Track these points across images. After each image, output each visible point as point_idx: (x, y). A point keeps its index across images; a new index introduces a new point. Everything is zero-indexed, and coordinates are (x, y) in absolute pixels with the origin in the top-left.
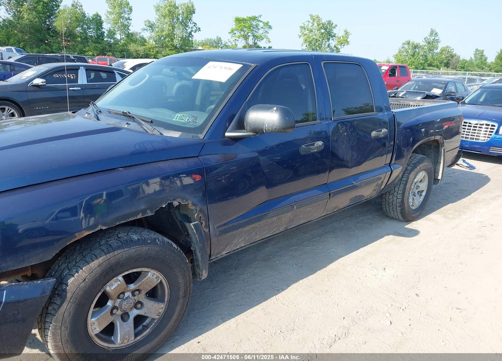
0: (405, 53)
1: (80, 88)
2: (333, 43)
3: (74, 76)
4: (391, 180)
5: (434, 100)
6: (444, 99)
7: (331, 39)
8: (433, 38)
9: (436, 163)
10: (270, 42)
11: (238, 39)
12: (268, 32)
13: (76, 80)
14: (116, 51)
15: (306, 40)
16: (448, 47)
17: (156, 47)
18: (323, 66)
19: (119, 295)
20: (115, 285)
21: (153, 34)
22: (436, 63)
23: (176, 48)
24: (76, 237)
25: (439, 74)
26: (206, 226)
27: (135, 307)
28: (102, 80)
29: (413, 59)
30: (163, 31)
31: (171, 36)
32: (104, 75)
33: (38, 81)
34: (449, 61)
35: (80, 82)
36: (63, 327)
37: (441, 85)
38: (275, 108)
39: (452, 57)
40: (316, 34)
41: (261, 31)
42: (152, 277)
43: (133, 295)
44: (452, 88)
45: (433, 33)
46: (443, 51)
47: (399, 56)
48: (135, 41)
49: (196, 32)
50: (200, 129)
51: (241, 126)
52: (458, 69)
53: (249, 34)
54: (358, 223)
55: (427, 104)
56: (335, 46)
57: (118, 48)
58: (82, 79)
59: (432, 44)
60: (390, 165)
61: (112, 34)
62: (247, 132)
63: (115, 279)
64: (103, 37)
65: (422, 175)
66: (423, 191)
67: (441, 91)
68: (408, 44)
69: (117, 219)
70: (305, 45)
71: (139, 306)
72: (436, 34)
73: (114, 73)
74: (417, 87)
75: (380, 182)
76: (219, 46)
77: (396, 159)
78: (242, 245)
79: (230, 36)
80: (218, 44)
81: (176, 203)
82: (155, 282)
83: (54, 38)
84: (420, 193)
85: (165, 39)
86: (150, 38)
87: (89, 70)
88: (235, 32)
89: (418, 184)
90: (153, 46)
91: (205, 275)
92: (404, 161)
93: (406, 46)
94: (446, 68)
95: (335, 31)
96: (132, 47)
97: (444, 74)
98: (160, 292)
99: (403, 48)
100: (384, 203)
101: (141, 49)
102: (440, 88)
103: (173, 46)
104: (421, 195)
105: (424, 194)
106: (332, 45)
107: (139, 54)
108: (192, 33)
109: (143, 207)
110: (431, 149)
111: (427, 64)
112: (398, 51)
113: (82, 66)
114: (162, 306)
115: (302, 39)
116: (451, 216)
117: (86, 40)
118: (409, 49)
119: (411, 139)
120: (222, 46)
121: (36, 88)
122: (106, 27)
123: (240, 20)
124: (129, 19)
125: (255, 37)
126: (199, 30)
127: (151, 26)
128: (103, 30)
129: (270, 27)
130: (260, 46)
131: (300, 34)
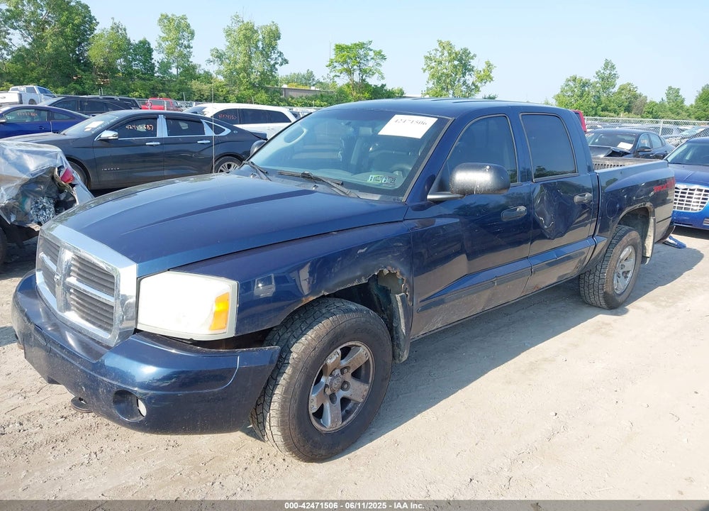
0: (569, 93)
1: (159, 143)
2: (470, 79)
3: (151, 127)
4: (596, 253)
5: (623, 158)
6: (635, 156)
7: (467, 73)
8: (608, 72)
9: (644, 236)
10: (383, 78)
11: (338, 74)
12: (380, 65)
13: (154, 133)
14: (171, 91)
15: (433, 75)
16: (629, 84)
17: (227, 85)
18: (521, 118)
19: (332, 372)
20: (334, 358)
21: (222, 67)
22: (613, 106)
23: (254, 86)
24: (302, 301)
25: (618, 121)
26: (410, 300)
27: (342, 388)
28: (182, 132)
29: (580, 102)
30: (236, 63)
31: (247, 69)
32: (184, 126)
33: (108, 134)
34: (631, 104)
35: (159, 136)
36: (293, 399)
37: (630, 138)
38: (488, 167)
39: (636, 97)
40: (447, 67)
41: (371, 64)
42: (362, 353)
43: (342, 373)
44: (644, 142)
45: (608, 65)
46: (623, 90)
47: (562, 98)
48: (197, 78)
49: (281, 65)
50: (401, 191)
51: (443, 187)
52: (645, 115)
53: (355, 67)
54: (549, 311)
55: (627, 163)
56: (473, 83)
57: (173, 87)
58: (162, 131)
59: (607, 80)
60: (593, 236)
61: (165, 67)
62: (452, 193)
63: (335, 351)
64: (152, 71)
65: (628, 251)
66: (629, 272)
67: (632, 146)
68: (574, 80)
69: (337, 285)
70: (431, 83)
71: (346, 386)
72: (613, 67)
73: (201, 122)
74: (597, 140)
75: (583, 257)
77: (600, 232)
78: (440, 325)
79: (328, 70)
80: (309, 80)
81: (386, 272)
82: (363, 360)
83: (87, 73)
84: (626, 273)
85: (238, 74)
86: (218, 73)
87: (169, 118)
88: (335, 64)
89: (623, 263)
90: (222, 84)
91: (405, 356)
92: (609, 234)
93: (571, 84)
94: (627, 113)
95: (473, 63)
96: (195, 85)
97: (625, 122)
98: (363, 372)
99: (566, 86)
100: (582, 285)
101: (205, 87)
102: (629, 142)
103: (250, 83)
104: (626, 277)
105: (630, 276)
106: (470, 83)
107: (203, 95)
108: (277, 66)
109: (359, 274)
110: (637, 219)
111: (601, 108)
112: (560, 90)
113: (161, 114)
114: (367, 387)
115: (427, 75)
116: (664, 304)
117: (130, 75)
118: (576, 87)
119: (618, 206)
120: (314, 83)
121: (105, 143)
122: (157, 57)
123: (343, 48)
124: (189, 47)
125: (363, 71)
126: (286, 62)
127: (220, 56)
128: (153, 61)
129: (384, 58)
130: (370, 83)
131: (425, 67)
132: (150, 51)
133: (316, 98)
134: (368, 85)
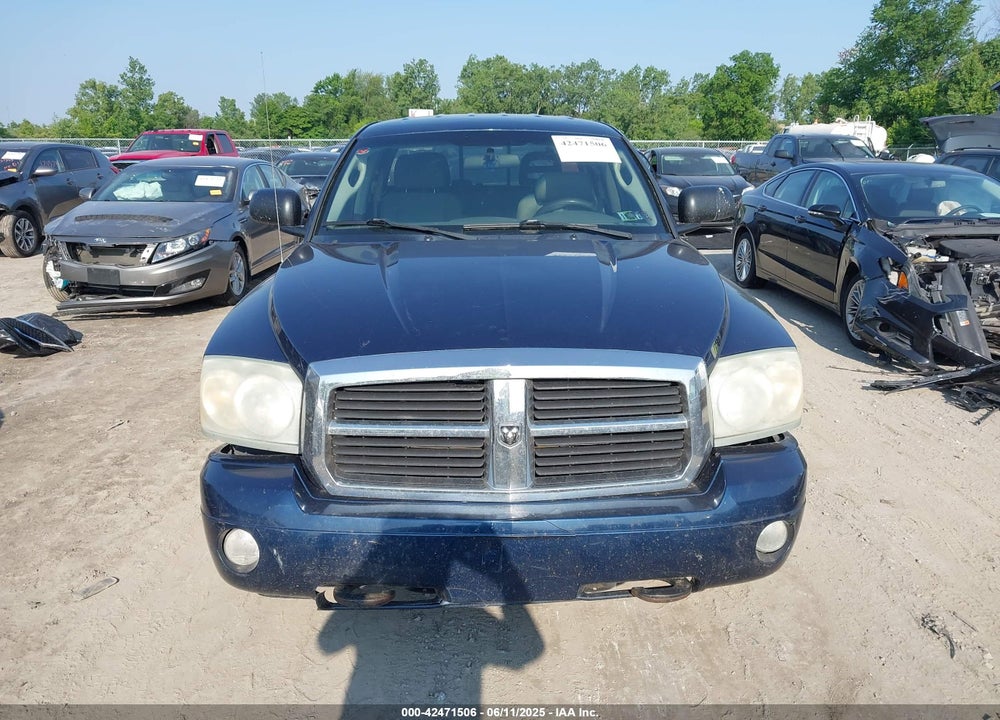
8: (138, 75)
16: (171, 94)
29: (112, 119)
39: (184, 111)
45: (134, 65)
46: (165, 101)
47: (81, 112)
59: (139, 87)
68: (94, 87)
72: (142, 68)
93: (90, 92)
99: (83, 95)
112: (75, 102)
118: (99, 98)
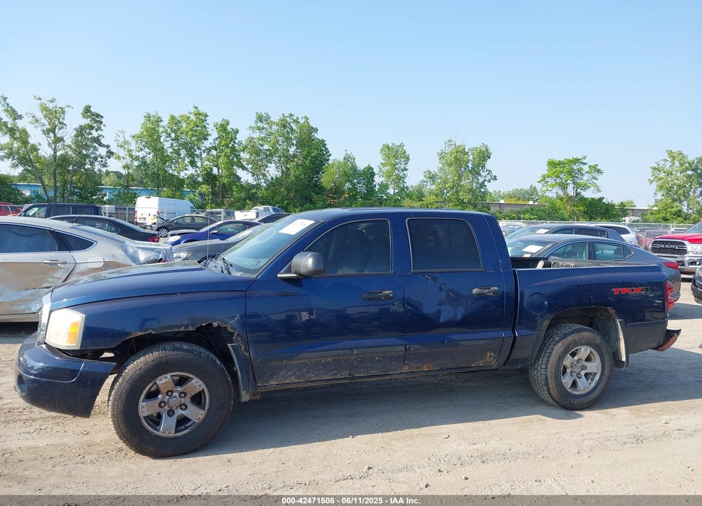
10: (599, 191)
11: (550, 188)
12: (596, 178)
15: (661, 187)
17: (437, 202)
18: (406, 222)
19: (168, 392)
20: (164, 381)
21: (434, 187)
23: (462, 202)
24: (132, 335)
26: (245, 351)
27: (180, 407)
30: (446, 182)
40: (679, 178)
41: (586, 177)
42: (196, 384)
43: (180, 396)
49: (490, 181)
53: (568, 182)
57: (389, 205)
61: (384, 187)
63: (164, 376)
64: (373, 192)
70: (660, 194)
71: (184, 407)
76: (532, 198)
80: (532, 195)
81: (215, 324)
82: (198, 389)
83: (319, 195)
86: (429, 192)
88: (548, 179)
90: (433, 201)
101: (416, 205)
105: (597, 378)
108: (486, 183)
109: (185, 322)
114: (202, 412)
115: (655, 186)
120: (537, 197)
122: (378, 180)
123: (556, 164)
124: (406, 170)
125: (577, 185)
126: (495, 178)
127: (432, 177)
128: (375, 183)
129: (599, 171)
130: (585, 197)
131: (652, 179)
132: (373, 174)
133: (525, 212)
134: (583, 199)
